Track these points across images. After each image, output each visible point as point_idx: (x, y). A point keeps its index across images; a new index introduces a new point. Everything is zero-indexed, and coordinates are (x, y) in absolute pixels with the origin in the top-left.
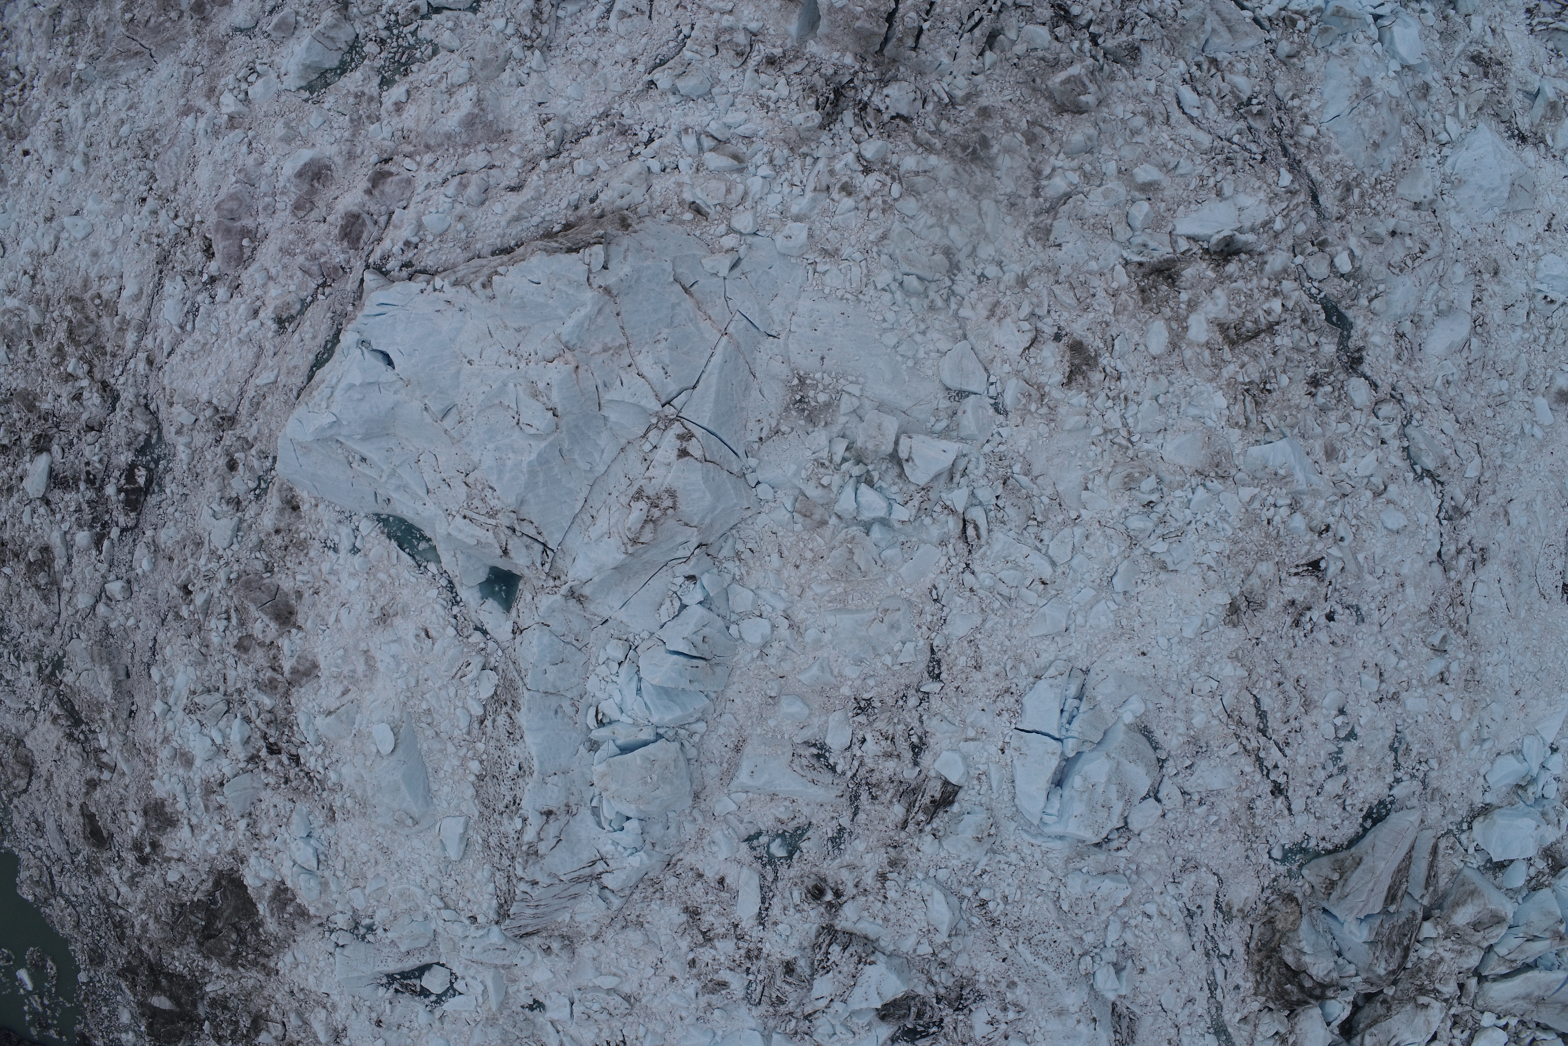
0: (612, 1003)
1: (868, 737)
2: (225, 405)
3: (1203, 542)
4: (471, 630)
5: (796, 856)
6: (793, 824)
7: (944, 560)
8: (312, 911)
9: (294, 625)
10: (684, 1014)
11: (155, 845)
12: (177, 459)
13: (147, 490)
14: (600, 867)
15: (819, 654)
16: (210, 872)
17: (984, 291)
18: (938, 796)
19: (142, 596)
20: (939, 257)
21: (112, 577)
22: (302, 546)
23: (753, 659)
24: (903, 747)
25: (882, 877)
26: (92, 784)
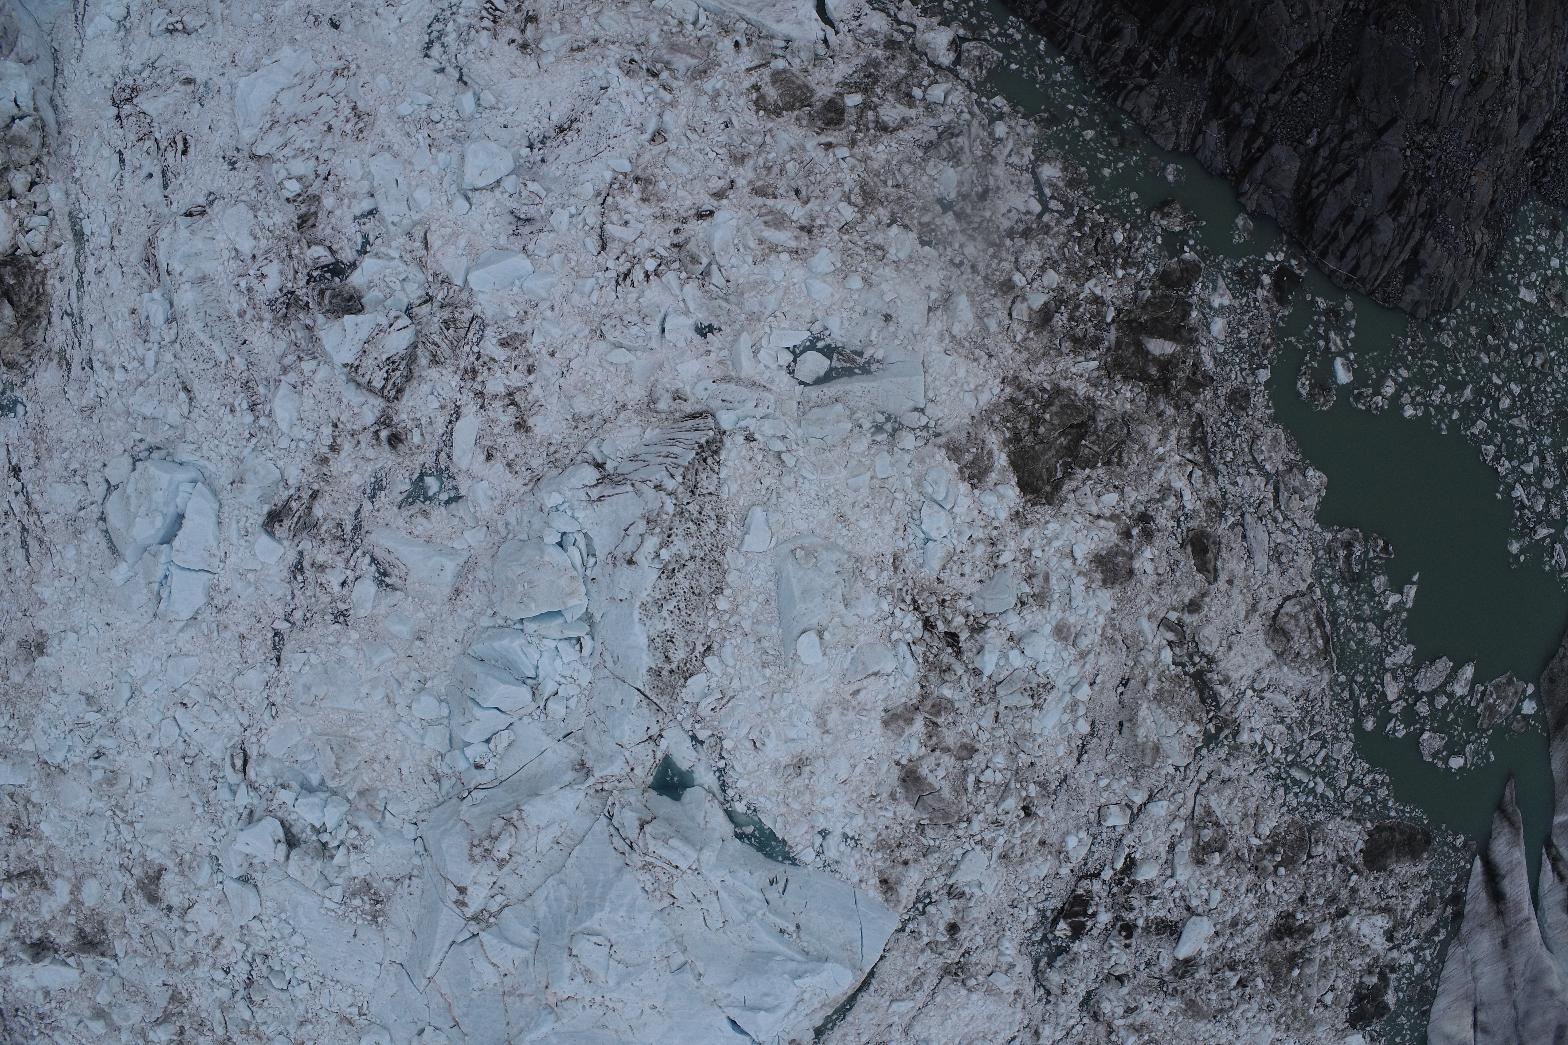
0: (617, 333)
1: (336, 588)
2: (953, 987)
3: (61, 712)
4: (707, 742)
5: (416, 475)
6: (415, 509)
7: (264, 740)
8: (941, 455)
9: (903, 767)
10: (548, 313)
11: (1127, 535)
12: (1018, 940)
13: (1062, 913)
14: (595, 493)
15: (375, 674)
16: (1064, 500)
17: (225, 961)
18: (276, 526)
19: (1087, 807)
20: (257, 998)
21: (1120, 830)
22: (882, 845)
23: (432, 679)
24: (309, 573)
25: (334, 448)
26: (1194, 606)
